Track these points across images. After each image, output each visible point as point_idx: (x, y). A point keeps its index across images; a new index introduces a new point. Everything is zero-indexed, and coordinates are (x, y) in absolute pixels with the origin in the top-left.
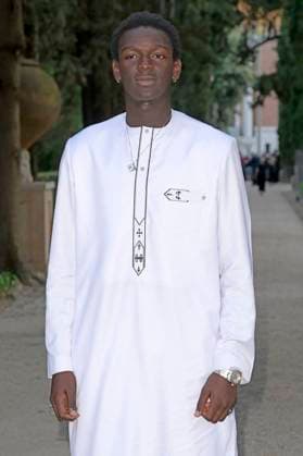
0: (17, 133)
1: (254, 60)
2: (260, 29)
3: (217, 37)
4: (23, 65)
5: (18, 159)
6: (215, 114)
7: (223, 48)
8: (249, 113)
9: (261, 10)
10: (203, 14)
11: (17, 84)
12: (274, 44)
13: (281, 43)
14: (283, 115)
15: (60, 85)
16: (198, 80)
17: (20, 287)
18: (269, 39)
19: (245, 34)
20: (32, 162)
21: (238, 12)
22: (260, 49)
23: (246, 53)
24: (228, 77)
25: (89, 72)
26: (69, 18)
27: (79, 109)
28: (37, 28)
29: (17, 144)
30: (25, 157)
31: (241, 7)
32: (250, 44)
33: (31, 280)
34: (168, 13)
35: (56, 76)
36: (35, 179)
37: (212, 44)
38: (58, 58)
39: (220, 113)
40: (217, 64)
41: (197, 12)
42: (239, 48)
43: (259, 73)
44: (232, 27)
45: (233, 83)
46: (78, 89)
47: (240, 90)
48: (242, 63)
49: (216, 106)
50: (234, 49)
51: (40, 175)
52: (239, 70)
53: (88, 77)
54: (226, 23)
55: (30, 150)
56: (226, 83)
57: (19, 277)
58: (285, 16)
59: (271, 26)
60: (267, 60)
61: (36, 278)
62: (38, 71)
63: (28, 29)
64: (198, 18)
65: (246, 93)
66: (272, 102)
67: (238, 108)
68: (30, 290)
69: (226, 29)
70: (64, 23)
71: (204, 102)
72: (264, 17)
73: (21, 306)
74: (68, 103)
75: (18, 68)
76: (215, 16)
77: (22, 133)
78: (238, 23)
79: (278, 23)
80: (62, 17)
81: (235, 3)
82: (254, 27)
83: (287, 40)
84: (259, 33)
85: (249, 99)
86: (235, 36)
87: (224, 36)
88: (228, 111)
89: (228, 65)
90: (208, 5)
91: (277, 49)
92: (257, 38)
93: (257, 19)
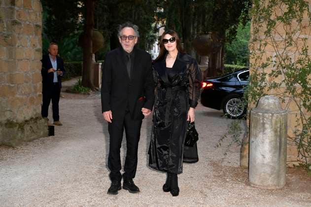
0: (92, 49)
1: (158, 32)
2: (160, 23)
3: (148, 25)
4: (94, 30)
5: (92, 56)
6: (148, 46)
7: (150, 28)
8: (157, 46)
9: (160, 18)
10: (144, 18)
11: (92, 35)
12: (164, 28)
13: (166, 28)
15: (104, 36)
16: (143, 37)
17: (91, 91)
18: (162, 26)
19: (156, 25)
20: (95, 57)
21: (154, 19)
22: (160, 29)
23: (156, 30)
24: (151, 36)
25: (112, 33)
26: (107, 18)
27: (109, 43)
28: (98, 20)
29: (92, 52)
30: (94, 56)
31: (155, 17)
32: (157, 27)
33: (94, 90)
34: (135, 18)
35: (103, 34)
36: (96, 62)
37: (147, 27)
38: (104, 29)
39: (149, 46)
40: (148, 32)
41: (143, 18)
42: (154, 28)
43: (160, 35)
45: (153, 38)
46: (109, 38)
47: (155, 40)
48: (155, 33)
49: (148, 44)
50: (153, 29)
51: (98, 61)
52: (154, 34)
53: (112, 34)
55: (95, 54)
56: (151, 38)
57: (91, 89)
58: (167, 20)
59: (163, 23)
60: (161, 32)
61: (96, 89)
62: (98, 33)
63: (95, 20)
64: (143, 20)
65: (156, 41)
67: (154, 45)
68: (94, 92)
69: (151, 23)
70: (105, 19)
71: (144, 43)
72: (161, 20)
73: (91, 97)
74: (106, 42)
75: (92, 31)
76: (148, 19)
77: (93, 49)
78: (154, 22)
79: (165, 22)
80: (105, 18)
81: (154, 16)
82: (158, 23)
83: (167, 27)
84: (160, 25)
85: (157, 42)
86: (153, 25)
87: (150, 25)
88: (151, 46)
89: (151, 33)
90: (146, 16)
91: (165, 29)
92: (159, 26)
93: (159, 21)
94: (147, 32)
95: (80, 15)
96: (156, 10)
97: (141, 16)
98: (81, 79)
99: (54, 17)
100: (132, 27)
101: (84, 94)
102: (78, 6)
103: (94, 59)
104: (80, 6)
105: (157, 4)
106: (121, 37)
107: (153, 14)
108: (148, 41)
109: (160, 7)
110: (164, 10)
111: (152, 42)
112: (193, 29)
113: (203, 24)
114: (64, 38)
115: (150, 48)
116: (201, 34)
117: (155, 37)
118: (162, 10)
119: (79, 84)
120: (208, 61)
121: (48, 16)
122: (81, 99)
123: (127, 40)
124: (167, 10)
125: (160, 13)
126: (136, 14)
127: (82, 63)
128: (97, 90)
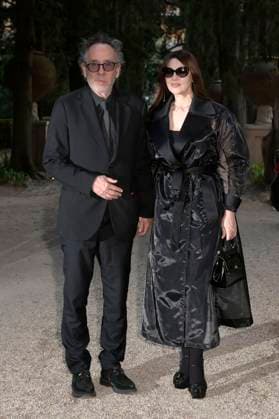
0: (31, 91)
2: (173, 39)
3: (149, 43)
4: (35, 54)
5: (31, 109)
7: (152, 49)
9: (173, 29)
10: (140, 29)
11: (31, 65)
13: (185, 47)
15: (57, 67)
16: (138, 67)
17: (30, 180)
19: (164, 42)
20: (39, 110)
23: (165, 53)
24: (155, 66)
26: (63, 29)
27: (68, 81)
29: (30, 99)
30: (35, 107)
31: (162, 27)
32: (167, 47)
33: (37, 176)
35: (55, 62)
36: (41, 119)
38: (57, 51)
39: (150, 85)
40: (148, 58)
41: (137, 28)
42: (161, 49)
44: (157, 38)
46: (68, 69)
49: (148, 82)
50: (158, 50)
51: (44, 118)
54: (154, 35)
55: (38, 103)
57: (30, 174)
58: (186, 33)
59: (179, 38)
61: (39, 175)
62: (45, 60)
63: (38, 34)
68: (36, 182)
69: (154, 39)
70: (59, 31)
72: (175, 33)
73: (30, 191)
74: (62, 76)
76: (147, 31)
77: (34, 92)
78: (161, 37)
79: (183, 36)
80: (58, 28)
81: (159, 24)
82: (170, 38)
86: (159, 42)
87: (153, 43)
89: (155, 59)
90: (143, 25)
92: (171, 44)
93: (170, 34)
94: (145, 57)
95: (9, 24)
96: (164, 12)
98: (9, 155)
100: (109, 44)
101: (15, 185)
103: (35, 113)
104: (8, 5)
106: (87, 66)
108: (149, 75)
109: (173, 6)
112: (241, 51)
113: (261, 40)
116: (256, 61)
118: (177, 12)
119: (6, 166)
120: (272, 115)
122: (9, 195)
123: (101, 71)
124: (188, 12)
127: (11, 121)
128: (42, 177)
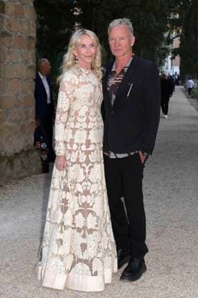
1: (172, 43)
6: (158, 62)
8: (170, 61)
12: (179, 38)
14: (181, 62)
18: (177, 36)
22: (175, 40)
37: (158, 37)
43: (174, 48)
45: (165, 51)
48: (168, 44)
52: (167, 47)
56: (162, 51)
60: (176, 43)
66: (178, 58)
67: (166, 59)
71: (154, 57)
83: (184, 37)
84: (174, 34)
85: (170, 57)
88: (163, 61)
91: (180, 40)
97: (151, 25)
99: (46, 27)
102: (75, 13)
105: (171, 9)
107: (166, 21)
110: (180, 15)
111: (164, 56)
114: (57, 52)
115: (162, 64)
117: (167, 51)
121: (39, 26)
125: (174, 20)
126: (145, 21)
